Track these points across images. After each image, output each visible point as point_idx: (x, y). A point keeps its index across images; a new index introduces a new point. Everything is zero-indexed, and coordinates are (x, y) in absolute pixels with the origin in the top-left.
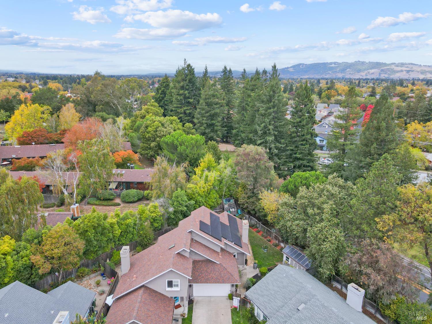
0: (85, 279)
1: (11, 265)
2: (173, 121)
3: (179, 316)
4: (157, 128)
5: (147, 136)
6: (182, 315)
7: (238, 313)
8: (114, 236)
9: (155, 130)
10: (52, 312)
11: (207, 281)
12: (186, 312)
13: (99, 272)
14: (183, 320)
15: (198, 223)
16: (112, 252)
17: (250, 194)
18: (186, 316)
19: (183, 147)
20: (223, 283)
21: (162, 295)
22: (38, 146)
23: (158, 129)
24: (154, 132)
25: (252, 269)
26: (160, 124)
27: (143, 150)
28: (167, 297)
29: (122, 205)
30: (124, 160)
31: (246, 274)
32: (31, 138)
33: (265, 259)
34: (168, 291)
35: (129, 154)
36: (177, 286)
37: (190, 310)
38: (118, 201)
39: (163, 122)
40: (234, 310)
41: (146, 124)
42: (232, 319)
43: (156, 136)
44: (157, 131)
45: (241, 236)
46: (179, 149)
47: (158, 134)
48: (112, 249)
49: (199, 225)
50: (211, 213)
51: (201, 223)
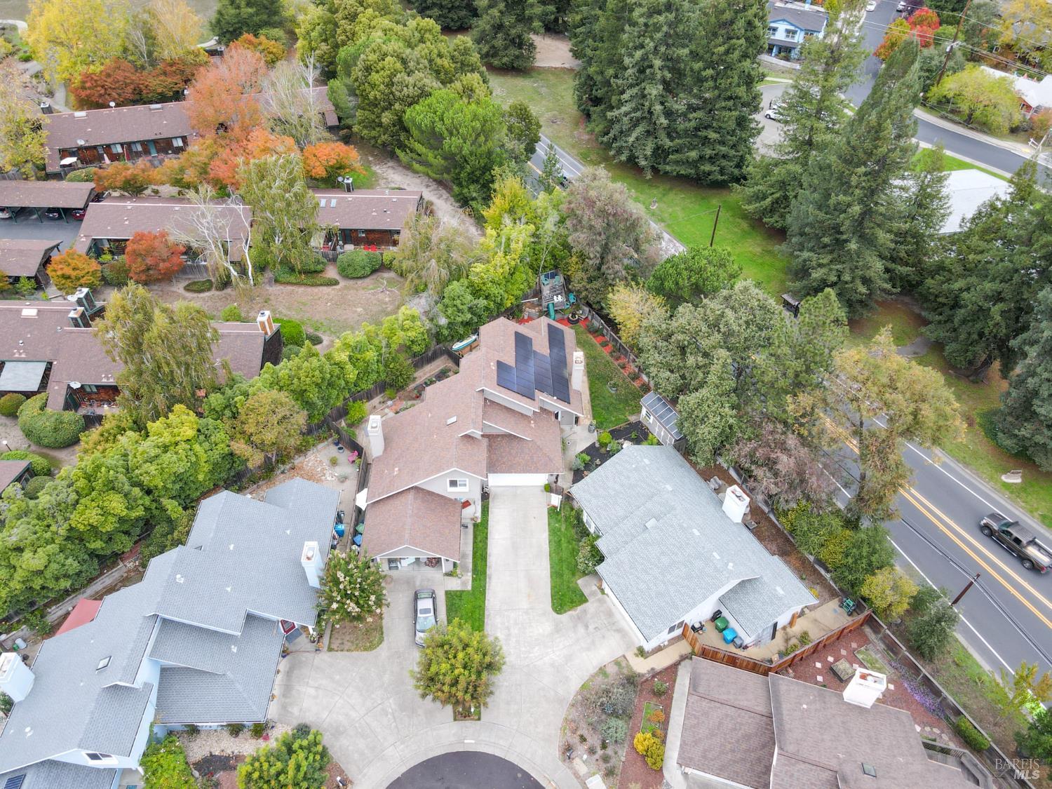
0: (309, 453)
1: (204, 457)
2: (426, 31)
3: (469, 521)
4: (393, 75)
5: (371, 96)
6: (472, 519)
7: (558, 513)
8: (347, 383)
9: (387, 80)
10: (288, 532)
11: (510, 470)
12: (479, 514)
13: (330, 440)
14: (475, 525)
15: (494, 367)
16: (346, 404)
17: (592, 273)
18: (479, 521)
19: (456, 141)
20: (537, 472)
21: (442, 496)
22: (125, 109)
23: (395, 80)
24: (387, 86)
25: (586, 433)
26: (399, 65)
27: (365, 127)
28: (450, 500)
29: (343, 283)
30: (329, 169)
31: (575, 443)
32: (102, 91)
33: (611, 409)
34: (451, 492)
35: (339, 155)
36: (465, 485)
37: (485, 510)
38: (331, 272)
39: (404, 56)
40: (553, 511)
41: (364, 61)
42: (549, 524)
43: (391, 96)
44: (393, 84)
45: (570, 375)
46: (447, 142)
47: (397, 94)
48: (345, 399)
49: (495, 373)
50: (517, 334)
51: (500, 365)
